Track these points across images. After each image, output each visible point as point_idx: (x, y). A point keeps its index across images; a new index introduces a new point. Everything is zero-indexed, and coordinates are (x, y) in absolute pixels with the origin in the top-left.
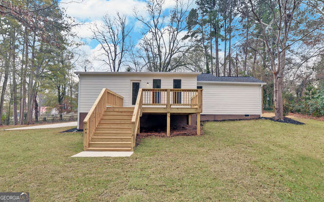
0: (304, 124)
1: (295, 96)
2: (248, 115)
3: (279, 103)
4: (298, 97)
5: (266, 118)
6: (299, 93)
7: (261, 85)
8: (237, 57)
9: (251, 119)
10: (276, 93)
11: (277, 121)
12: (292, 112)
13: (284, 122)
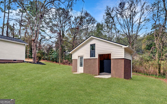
0: (45, 64)
1: (46, 53)
2: (16, 60)
3: (35, 55)
4: (47, 53)
5: (27, 62)
6: (48, 52)
7: (25, 45)
8: (13, 26)
9: (17, 62)
10: (33, 50)
11: (33, 63)
12: (44, 60)
13: (37, 64)
